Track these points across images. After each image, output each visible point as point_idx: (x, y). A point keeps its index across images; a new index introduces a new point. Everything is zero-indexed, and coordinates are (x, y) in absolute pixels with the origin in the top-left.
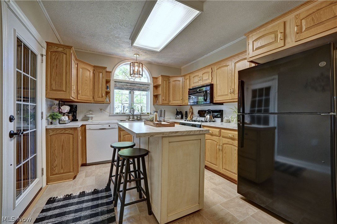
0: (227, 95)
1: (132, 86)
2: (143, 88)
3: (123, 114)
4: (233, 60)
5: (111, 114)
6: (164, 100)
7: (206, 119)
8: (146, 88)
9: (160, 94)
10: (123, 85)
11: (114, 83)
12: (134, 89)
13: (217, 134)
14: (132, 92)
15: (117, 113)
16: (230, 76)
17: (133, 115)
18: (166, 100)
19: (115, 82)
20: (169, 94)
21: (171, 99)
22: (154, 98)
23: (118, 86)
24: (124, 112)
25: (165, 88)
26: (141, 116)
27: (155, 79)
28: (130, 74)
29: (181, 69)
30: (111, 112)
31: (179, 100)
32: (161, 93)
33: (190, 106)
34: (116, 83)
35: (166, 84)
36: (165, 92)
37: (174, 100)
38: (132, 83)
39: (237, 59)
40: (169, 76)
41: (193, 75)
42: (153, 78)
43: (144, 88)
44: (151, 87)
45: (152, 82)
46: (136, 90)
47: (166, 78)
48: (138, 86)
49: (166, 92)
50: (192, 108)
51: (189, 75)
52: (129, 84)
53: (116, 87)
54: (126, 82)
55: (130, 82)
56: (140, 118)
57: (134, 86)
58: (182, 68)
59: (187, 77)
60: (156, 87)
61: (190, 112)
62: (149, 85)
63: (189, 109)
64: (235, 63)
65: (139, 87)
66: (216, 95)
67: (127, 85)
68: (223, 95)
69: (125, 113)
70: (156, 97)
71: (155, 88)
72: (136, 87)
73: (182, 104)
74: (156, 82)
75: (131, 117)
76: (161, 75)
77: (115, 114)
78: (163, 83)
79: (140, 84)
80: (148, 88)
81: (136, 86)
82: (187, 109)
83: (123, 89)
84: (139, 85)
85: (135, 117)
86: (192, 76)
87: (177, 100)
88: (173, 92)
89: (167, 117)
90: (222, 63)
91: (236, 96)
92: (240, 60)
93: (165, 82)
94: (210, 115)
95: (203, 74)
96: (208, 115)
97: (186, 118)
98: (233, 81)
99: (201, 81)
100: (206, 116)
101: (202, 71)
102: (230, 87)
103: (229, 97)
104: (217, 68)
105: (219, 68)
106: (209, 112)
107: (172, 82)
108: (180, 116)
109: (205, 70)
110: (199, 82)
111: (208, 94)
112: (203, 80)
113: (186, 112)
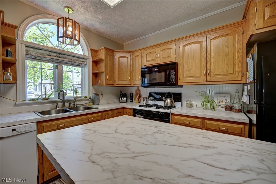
0: (199, 76)
1: (60, 57)
2: (77, 62)
3: (45, 101)
4: (209, 36)
5: (18, 103)
6: (109, 80)
7: (166, 104)
8: (81, 62)
9: (103, 73)
10: (42, 54)
11: (25, 48)
12: (62, 63)
13: (196, 125)
14: (59, 67)
15: (33, 100)
16: (205, 54)
17: (63, 102)
18: (110, 80)
19: (27, 47)
20: (114, 73)
21: (117, 78)
22: (93, 76)
23: (33, 54)
24: (47, 97)
25: (109, 65)
26: (75, 101)
27: (94, 52)
28: (58, 37)
29: (123, 45)
30: (20, 98)
31: (127, 81)
32: (104, 70)
33: (136, 87)
34: (28, 49)
35: (110, 60)
36: (109, 69)
37: (121, 81)
38: (60, 54)
39: (214, 34)
40: (114, 51)
41: (147, 51)
42: (92, 50)
43: (79, 62)
44: (89, 62)
45: (90, 55)
46: (66, 64)
47: (110, 52)
48: (69, 59)
50: (139, 90)
51: (140, 52)
52: (55, 54)
53: (30, 56)
54: (50, 49)
55: (57, 51)
56: (74, 104)
57: (63, 58)
58: (125, 44)
59: (138, 53)
60: (96, 63)
61: (137, 94)
62: (86, 59)
63: (136, 91)
64: (211, 40)
65: (72, 61)
66: (182, 75)
67: (51, 56)
68: (193, 77)
69: (48, 99)
70: (96, 75)
71: (94, 64)
72: (67, 60)
73: (130, 85)
74: (96, 57)
75: (60, 104)
76: (105, 47)
77: (26, 101)
78: (107, 58)
79: (74, 57)
80: (85, 63)
81: (66, 58)
82: (134, 91)
83: (43, 61)
84: (72, 58)
85: (67, 104)
86: (145, 52)
87: (124, 81)
88: (118, 70)
89: (110, 100)
90: (191, 38)
91: (213, 78)
92: (220, 36)
93: (109, 56)
94: (170, 99)
95: (162, 50)
96: (168, 99)
97: (132, 101)
98: (209, 61)
99: (159, 59)
100: (166, 100)
101: (161, 47)
102: (204, 67)
103: (202, 79)
104: (184, 45)
105: (187, 44)
106: (169, 95)
107: (117, 59)
108: (126, 99)
109: (164, 46)
110: (156, 60)
111: (173, 74)
112: (162, 58)
113: (131, 93)
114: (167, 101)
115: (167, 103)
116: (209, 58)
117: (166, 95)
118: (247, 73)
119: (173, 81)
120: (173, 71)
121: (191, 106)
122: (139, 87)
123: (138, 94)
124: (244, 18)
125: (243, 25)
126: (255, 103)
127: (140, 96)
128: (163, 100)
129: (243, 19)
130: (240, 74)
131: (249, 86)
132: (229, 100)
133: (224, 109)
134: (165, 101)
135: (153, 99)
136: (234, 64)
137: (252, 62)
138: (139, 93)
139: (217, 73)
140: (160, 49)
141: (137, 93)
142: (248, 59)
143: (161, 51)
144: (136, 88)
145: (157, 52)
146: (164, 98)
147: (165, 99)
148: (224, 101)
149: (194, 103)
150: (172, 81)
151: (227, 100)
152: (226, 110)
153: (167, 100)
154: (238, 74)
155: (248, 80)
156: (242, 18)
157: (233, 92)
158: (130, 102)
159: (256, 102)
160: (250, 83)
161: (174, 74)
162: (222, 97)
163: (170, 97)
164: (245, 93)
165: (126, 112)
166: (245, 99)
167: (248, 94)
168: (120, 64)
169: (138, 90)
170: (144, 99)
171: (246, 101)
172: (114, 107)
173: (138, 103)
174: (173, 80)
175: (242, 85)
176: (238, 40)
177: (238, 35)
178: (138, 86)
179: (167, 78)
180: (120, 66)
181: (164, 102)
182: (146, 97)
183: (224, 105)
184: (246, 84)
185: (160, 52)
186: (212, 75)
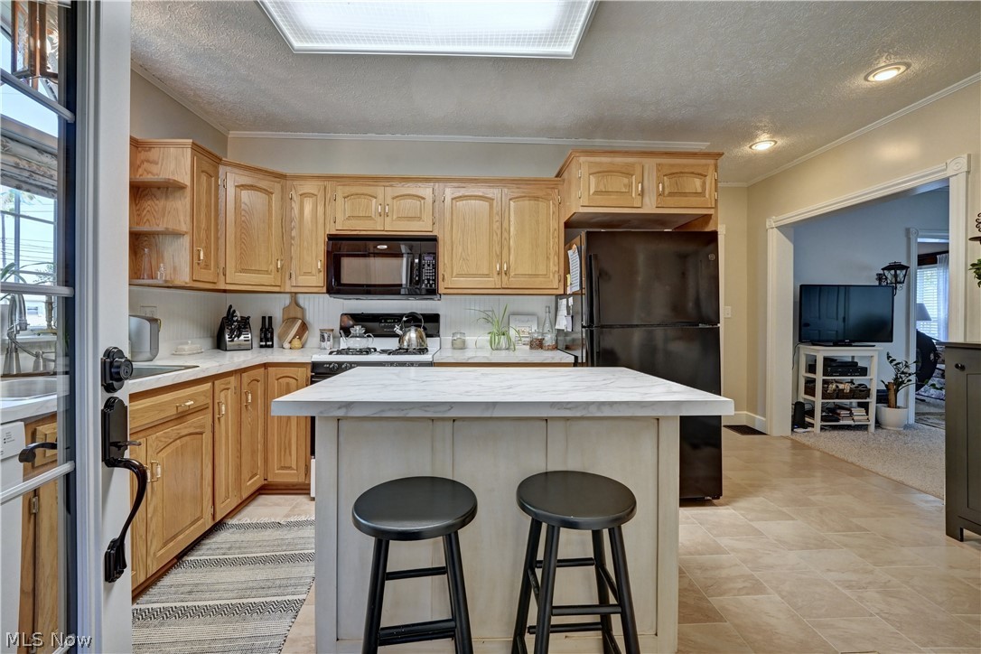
0: (487, 276)
4: (505, 190)
6: (203, 265)
16: (498, 228)
18: (207, 267)
21: (229, 262)
25: (204, 208)
31: (267, 272)
32: (184, 227)
33: (288, 296)
35: (208, 191)
37: (243, 271)
39: (515, 191)
40: (221, 160)
41: (345, 188)
47: (209, 162)
48: (19, 157)
49: (208, 229)
50: (298, 305)
58: (232, 134)
61: (290, 321)
63: (285, 310)
64: (510, 199)
66: (448, 270)
73: (277, 289)
76: (194, 143)
78: (199, 182)
82: (276, 308)
86: (341, 190)
87: (258, 271)
88: (236, 233)
89: (187, 343)
90: (470, 185)
91: (515, 282)
92: (525, 197)
93: (204, 178)
94: (416, 330)
95: (397, 197)
96: (410, 330)
97: (270, 343)
98: (505, 243)
99: (388, 220)
100: (405, 334)
101: (391, 186)
102: (497, 256)
103: (493, 281)
104: (454, 196)
105: (461, 197)
106: (413, 319)
107: (231, 191)
108: (250, 335)
109: (403, 186)
110: (379, 220)
111: (429, 265)
112: (395, 217)
113: (264, 318)
114: (407, 338)
115: (409, 340)
116: (505, 239)
117: (404, 319)
118: (568, 276)
119: (429, 283)
120: (428, 259)
121: (463, 346)
122: (300, 295)
123: (295, 319)
124: (559, 175)
125: (560, 187)
126: (583, 327)
127: (304, 327)
128: (397, 336)
129: (557, 176)
130: (556, 276)
131: (571, 300)
132: (534, 328)
133: (528, 347)
134: (401, 338)
135: (365, 333)
136: (547, 257)
137: (578, 259)
138: (299, 315)
139: (520, 271)
140: (390, 192)
141: (292, 315)
142: (570, 252)
143: (393, 198)
144: (286, 300)
145: (381, 197)
146: (397, 330)
147: (401, 329)
148: (528, 329)
149: (470, 339)
150: (426, 282)
151: (531, 329)
152: (531, 348)
153: (408, 334)
154: (554, 276)
155: (568, 288)
156: (555, 175)
157: (541, 311)
158: (261, 346)
159: (584, 324)
160: (574, 294)
161: (433, 265)
162: (523, 322)
163: (416, 326)
164: (563, 311)
165: (278, 380)
166: (564, 323)
167: (568, 314)
168: (243, 213)
169: (293, 304)
170: (326, 336)
171: (563, 328)
172: (244, 361)
173: (299, 349)
174: (428, 280)
175: (554, 297)
176: (553, 213)
177: (553, 203)
178: (296, 293)
179: (415, 274)
180: (243, 218)
181: (398, 339)
182: (331, 328)
183: (528, 339)
184: (565, 295)
185: (389, 201)
186: (512, 274)
